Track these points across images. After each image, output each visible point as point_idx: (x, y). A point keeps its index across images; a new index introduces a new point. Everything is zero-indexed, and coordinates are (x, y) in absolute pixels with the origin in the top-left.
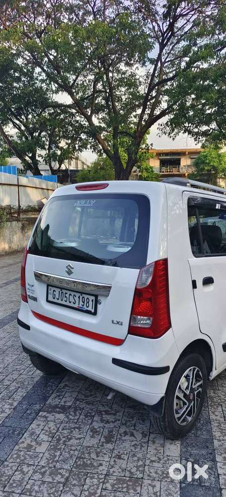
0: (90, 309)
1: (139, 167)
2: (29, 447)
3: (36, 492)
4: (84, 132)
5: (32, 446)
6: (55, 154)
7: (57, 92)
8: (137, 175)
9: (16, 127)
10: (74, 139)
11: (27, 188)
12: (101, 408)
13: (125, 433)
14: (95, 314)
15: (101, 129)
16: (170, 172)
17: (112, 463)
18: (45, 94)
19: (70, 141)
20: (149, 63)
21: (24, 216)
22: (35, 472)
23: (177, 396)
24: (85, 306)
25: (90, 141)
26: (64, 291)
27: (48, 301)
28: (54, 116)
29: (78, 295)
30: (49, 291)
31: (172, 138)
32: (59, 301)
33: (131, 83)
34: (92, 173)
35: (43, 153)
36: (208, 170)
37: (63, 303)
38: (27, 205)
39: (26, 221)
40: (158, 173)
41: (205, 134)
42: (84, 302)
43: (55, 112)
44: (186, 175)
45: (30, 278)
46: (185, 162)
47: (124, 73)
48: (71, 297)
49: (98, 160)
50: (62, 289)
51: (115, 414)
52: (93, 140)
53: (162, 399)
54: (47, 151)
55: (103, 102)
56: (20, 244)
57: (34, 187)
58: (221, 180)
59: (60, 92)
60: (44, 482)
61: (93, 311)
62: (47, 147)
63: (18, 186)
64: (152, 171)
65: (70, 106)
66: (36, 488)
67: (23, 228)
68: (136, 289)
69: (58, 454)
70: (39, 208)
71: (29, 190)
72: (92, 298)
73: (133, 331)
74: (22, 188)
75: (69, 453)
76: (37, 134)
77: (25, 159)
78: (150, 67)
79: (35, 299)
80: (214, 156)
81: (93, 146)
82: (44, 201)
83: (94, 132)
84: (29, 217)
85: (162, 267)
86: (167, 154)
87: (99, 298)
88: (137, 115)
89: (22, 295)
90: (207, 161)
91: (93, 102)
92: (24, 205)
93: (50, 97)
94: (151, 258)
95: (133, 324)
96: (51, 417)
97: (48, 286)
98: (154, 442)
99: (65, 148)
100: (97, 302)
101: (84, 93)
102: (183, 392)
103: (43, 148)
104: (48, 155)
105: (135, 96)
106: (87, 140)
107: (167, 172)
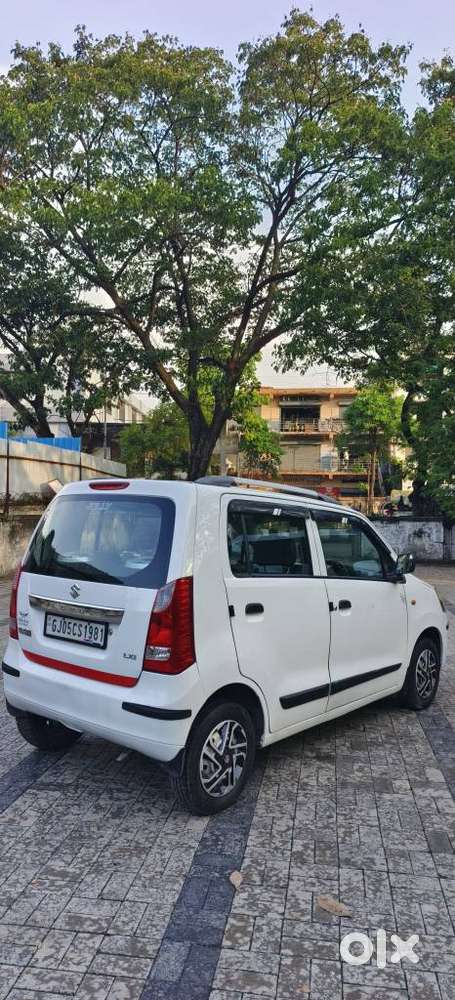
0: (98, 641)
1: (240, 421)
2: (11, 821)
3: (17, 859)
4: (136, 360)
5: (14, 821)
6: (78, 396)
7: (88, 287)
8: (237, 435)
9: (10, 347)
10: (115, 371)
11: (25, 462)
12: (112, 786)
13: (140, 810)
14: (104, 647)
15: (165, 355)
16: (300, 430)
17: (117, 835)
18: (67, 288)
19: (108, 375)
20: (254, 242)
21: (16, 513)
22: (17, 842)
23: (205, 755)
24: (93, 639)
25: (144, 375)
26: (67, 620)
27: (46, 635)
28: (80, 329)
29: (84, 624)
30: (48, 622)
31: (300, 370)
32: (61, 635)
33: (223, 274)
34: (149, 432)
35: (58, 394)
36: (370, 429)
37: (66, 636)
38: (21, 493)
39: (20, 521)
40: (277, 432)
41: (357, 364)
42: (91, 633)
43: (82, 321)
44: (331, 436)
45: (23, 605)
46: (329, 412)
47: (210, 258)
48: (76, 628)
49: (161, 407)
50: (64, 617)
51: (129, 792)
52: (151, 374)
53: (181, 751)
54: (65, 391)
55: (173, 305)
56: (6, 563)
57: (37, 460)
58: (397, 447)
59: (94, 289)
60: (27, 852)
61: (102, 644)
62: (65, 384)
63: (8, 457)
64: (266, 429)
65: (109, 313)
66: (17, 856)
67: (13, 535)
68: (153, 613)
69: (49, 827)
70: (44, 497)
71: (27, 465)
72: (101, 627)
73: (149, 666)
74: (15, 460)
75: (63, 826)
76: (48, 360)
77: (23, 406)
78: (256, 249)
79: (28, 633)
80: (381, 404)
81: (150, 383)
82: (54, 485)
83: (153, 360)
84: (23, 513)
85: (185, 586)
86: (294, 397)
87: (110, 627)
88: (234, 328)
89: (11, 629)
90: (369, 413)
91: (153, 305)
92: (16, 492)
93: (74, 294)
94: (173, 576)
95: (148, 658)
96: (42, 794)
97: (47, 614)
98: (175, 818)
99: (98, 386)
100: (107, 632)
101: (137, 289)
102: (215, 751)
103: (57, 385)
104: (67, 401)
105: (230, 296)
106: (140, 374)
107: (295, 430)
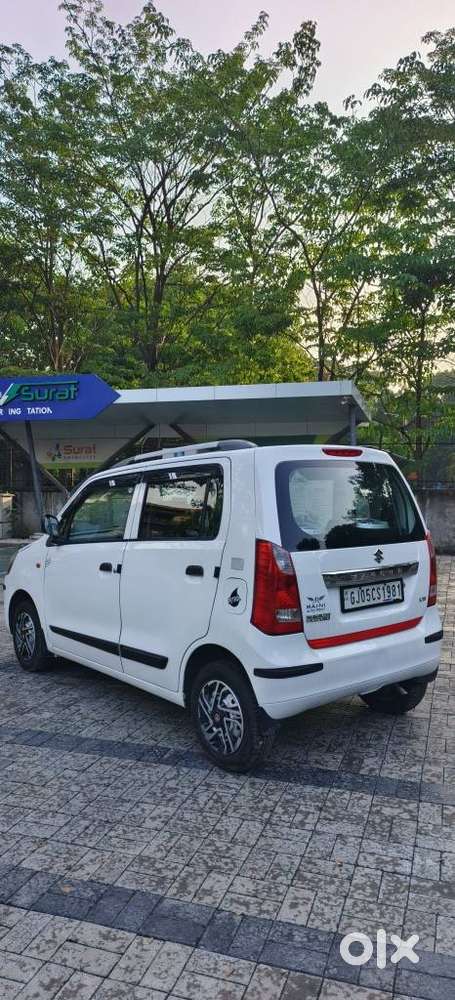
0: (397, 597)
24: (391, 596)
26: (364, 588)
27: (344, 611)
29: (381, 586)
30: (345, 597)
32: (361, 604)
37: (366, 603)
42: (389, 592)
48: (375, 592)
50: (360, 586)
61: (400, 598)
72: (397, 583)
79: (325, 617)
87: (405, 581)
97: (342, 589)
100: (403, 586)
